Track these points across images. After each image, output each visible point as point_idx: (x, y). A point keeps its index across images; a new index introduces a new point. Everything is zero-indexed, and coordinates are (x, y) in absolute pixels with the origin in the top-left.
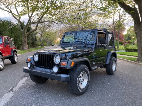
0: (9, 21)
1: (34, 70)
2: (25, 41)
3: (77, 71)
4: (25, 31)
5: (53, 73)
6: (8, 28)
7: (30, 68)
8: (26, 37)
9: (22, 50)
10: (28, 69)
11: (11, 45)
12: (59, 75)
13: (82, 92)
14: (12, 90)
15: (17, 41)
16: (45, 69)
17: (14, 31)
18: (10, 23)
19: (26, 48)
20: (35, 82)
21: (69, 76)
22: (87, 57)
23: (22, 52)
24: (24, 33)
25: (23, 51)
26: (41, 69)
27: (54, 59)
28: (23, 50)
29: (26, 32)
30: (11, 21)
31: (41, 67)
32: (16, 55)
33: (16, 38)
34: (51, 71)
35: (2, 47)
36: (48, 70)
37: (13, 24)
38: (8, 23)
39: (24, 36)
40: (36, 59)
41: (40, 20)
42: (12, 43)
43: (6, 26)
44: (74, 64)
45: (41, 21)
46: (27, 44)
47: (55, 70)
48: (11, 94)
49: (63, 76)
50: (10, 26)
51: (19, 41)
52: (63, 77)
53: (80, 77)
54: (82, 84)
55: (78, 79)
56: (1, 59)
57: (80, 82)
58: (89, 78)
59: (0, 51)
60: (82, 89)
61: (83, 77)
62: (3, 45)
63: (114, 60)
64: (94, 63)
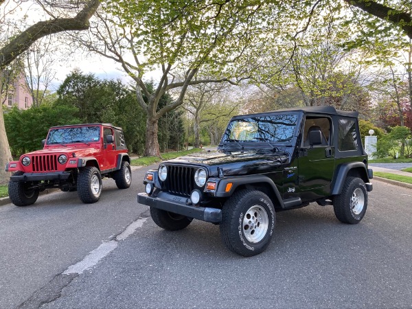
0: (117, 82)
1: (158, 199)
2: (153, 133)
3: (239, 202)
4: (152, 108)
5: (191, 204)
6: (114, 99)
7: (150, 194)
8: (154, 122)
9: (144, 156)
10: (147, 196)
11: (119, 145)
12: (201, 209)
13: (251, 249)
14: (114, 239)
15: (134, 132)
16: (178, 197)
17: (126, 109)
18: (119, 88)
19: (155, 151)
20: (160, 226)
21: (220, 210)
22: (267, 175)
23: (144, 160)
24: (151, 112)
25: (146, 158)
26: (172, 197)
27: (196, 176)
28: (147, 155)
29: (154, 110)
30: (120, 83)
31: (171, 194)
32: (127, 169)
33: (132, 124)
34: (187, 201)
35: (98, 148)
36: (183, 200)
37: (124, 90)
38: (114, 87)
39: (150, 120)
40: (164, 175)
41: (191, 77)
42: (120, 139)
43: (110, 94)
44: (232, 188)
45: (193, 79)
46: (156, 141)
47: (195, 197)
48: (114, 245)
49: (208, 210)
50: (117, 94)
51: (138, 132)
52: (208, 213)
53: (249, 216)
54: (253, 232)
55: (240, 220)
56: (96, 177)
57: (247, 227)
58: (273, 222)
59: (95, 159)
60: (251, 244)
61: (255, 218)
62: (100, 145)
63: (357, 186)
64: (290, 190)
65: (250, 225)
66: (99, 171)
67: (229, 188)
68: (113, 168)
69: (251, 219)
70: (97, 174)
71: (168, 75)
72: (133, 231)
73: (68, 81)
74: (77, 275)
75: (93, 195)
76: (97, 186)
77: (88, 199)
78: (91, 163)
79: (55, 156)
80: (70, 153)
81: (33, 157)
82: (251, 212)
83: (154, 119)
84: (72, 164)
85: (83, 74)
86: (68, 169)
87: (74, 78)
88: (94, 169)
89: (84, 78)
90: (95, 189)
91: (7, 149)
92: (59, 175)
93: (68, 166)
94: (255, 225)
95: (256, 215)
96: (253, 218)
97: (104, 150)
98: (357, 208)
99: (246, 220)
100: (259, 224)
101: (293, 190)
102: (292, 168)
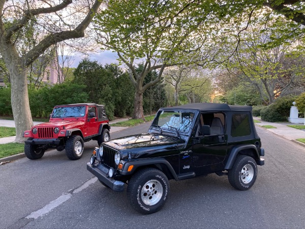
2: (139, 102)
4: (139, 84)
5: (108, 177)
6: (113, 77)
7: (92, 165)
8: (140, 94)
9: (133, 119)
11: (101, 117)
12: (113, 181)
14: (71, 192)
15: (126, 101)
17: (121, 84)
18: (116, 70)
19: (140, 115)
21: (123, 184)
24: (137, 87)
25: (133, 120)
26: (104, 169)
27: (115, 157)
28: (134, 118)
29: (140, 86)
32: (106, 134)
33: (126, 95)
34: (107, 174)
35: (83, 121)
37: (120, 71)
38: (113, 69)
39: (137, 93)
40: (102, 152)
42: (102, 113)
43: (109, 75)
44: (133, 168)
46: (141, 108)
47: (111, 173)
49: (116, 183)
50: (115, 74)
51: (130, 101)
53: (147, 187)
54: (151, 198)
55: (139, 190)
56: (79, 142)
57: (145, 194)
58: (166, 191)
59: (79, 129)
60: (148, 206)
61: (153, 188)
62: (85, 120)
63: (246, 163)
64: (186, 167)
65: (148, 193)
66: (83, 138)
67: (131, 168)
68: (95, 134)
69: (149, 189)
70: (80, 140)
71: (151, 59)
72: (88, 186)
73: (80, 66)
74: (33, 219)
75: (76, 155)
76: (80, 148)
77: (73, 157)
78: (75, 133)
79: (52, 128)
80: (62, 126)
81: (39, 128)
82: (150, 184)
83: (140, 92)
84: (62, 133)
85: (90, 61)
86: (60, 137)
87: (84, 64)
88: (78, 137)
89: (91, 64)
90: (78, 150)
91: (30, 119)
92: (54, 141)
93: (59, 135)
94: (152, 193)
95: (154, 186)
96: (151, 188)
97: (88, 123)
98: (248, 179)
99: (145, 189)
100: (156, 192)
101: (188, 167)
102: (187, 151)
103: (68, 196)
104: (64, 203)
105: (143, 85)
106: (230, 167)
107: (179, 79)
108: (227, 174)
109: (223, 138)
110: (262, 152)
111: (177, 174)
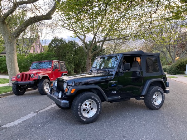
0: (73, 41)
1: (52, 95)
2: (89, 64)
3: (79, 98)
4: (89, 52)
5: (59, 98)
6: (73, 49)
8: (90, 59)
10: (49, 94)
12: (61, 101)
13: (86, 120)
14: (37, 112)
15: (81, 63)
17: (78, 53)
18: (74, 44)
21: (68, 102)
24: (88, 54)
30: (75, 42)
33: (81, 60)
35: (50, 71)
37: (77, 45)
39: (88, 58)
40: (56, 84)
42: (63, 67)
43: (70, 47)
44: (75, 91)
47: (60, 95)
50: (74, 47)
53: (86, 105)
54: (88, 112)
55: (79, 107)
56: (47, 84)
57: (84, 110)
58: (100, 108)
59: (47, 76)
60: (86, 118)
61: (90, 106)
62: (51, 70)
63: (156, 91)
64: (113, 92)
65: (86, 109)
66: (50, 81)
67: (73, 91)
69: (87, 106)
70: (48, 82)
71: (96, 37)
72: (49, 108)
73: (52, 41)
74: (6, 128)
75: (45, 91)
76: (48, 87)
77: (43, 93)
78: (44, 78)
79: (29, 74)
80: (35, 73)
81: (21, 75)
82: (87, 102)
83: (90, 57)
84: (36, 78)
85: (58, 38)
86: (34, 80)
87: (55, 40)
88: (47, 80)
89: (59, 40)
90: (47, 89)
92: (30, 83)
93: (34, 79)
94: (89, 109)
95: (90, 104)
96: (88, 106)
97: (54, 72)
98: (158, 102)
99: (84, 106)
100: (92, 109)
101: (115, 92)
102: (114, 81)
103: (34, 114)
104: (30, 118)
105: (92, 53)
106: (145, 93)
107: (115, 50)
108: (143, 99)
109: (139, 73)
110: (167, 84)
111: (108, 96)
